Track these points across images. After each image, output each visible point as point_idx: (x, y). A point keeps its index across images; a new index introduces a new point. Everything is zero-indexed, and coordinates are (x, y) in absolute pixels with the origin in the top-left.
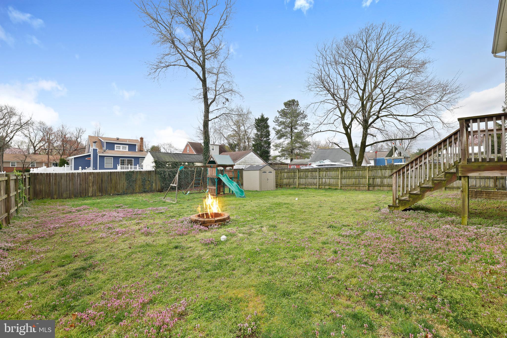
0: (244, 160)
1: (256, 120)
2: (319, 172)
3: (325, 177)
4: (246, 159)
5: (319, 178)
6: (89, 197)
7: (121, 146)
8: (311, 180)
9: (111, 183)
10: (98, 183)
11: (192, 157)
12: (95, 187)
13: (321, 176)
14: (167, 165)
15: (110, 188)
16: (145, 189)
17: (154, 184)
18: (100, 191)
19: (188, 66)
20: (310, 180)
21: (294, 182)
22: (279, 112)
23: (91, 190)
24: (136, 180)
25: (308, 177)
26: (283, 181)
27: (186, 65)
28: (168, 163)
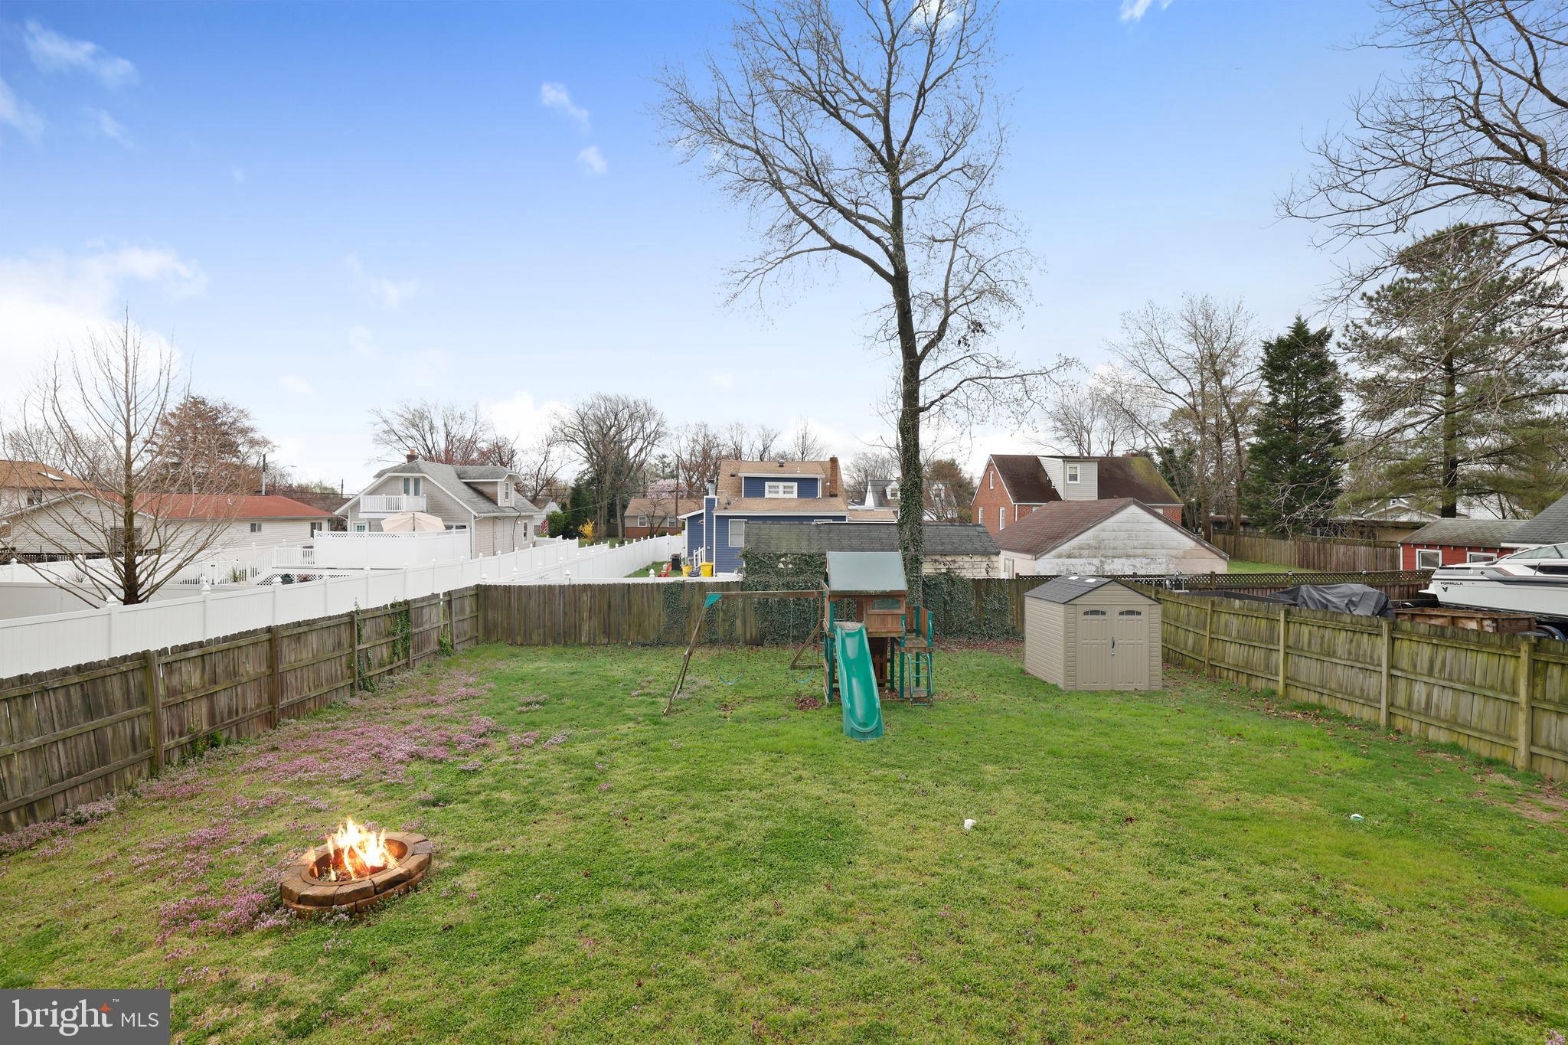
0: (1095, 538)
1: (1268, 347)
2: (1393, 640)
3: (1430, 673)
4: (1105, 535)
5: (1391, 676)
6: (581, 645)
7: (781, 484)
8: (1348, 672)
9: (630, 613)
10: (600, 610)
11: (875, 534)
12: (595, 622)
13: (1405, 663)
14: (781, 566)
15: (627, 628)
16: (714, 633)
17: (738, 623)
18: (604, 632)
19: (835, 246)
20: (1340, 674)
21: (1267, 666)
22: (1370, 299)
23: (585, 628)
24: (689, 608)
25: (1333, 654)
26: (1224, 650)
27: (829, 245)
28: (783, 559)
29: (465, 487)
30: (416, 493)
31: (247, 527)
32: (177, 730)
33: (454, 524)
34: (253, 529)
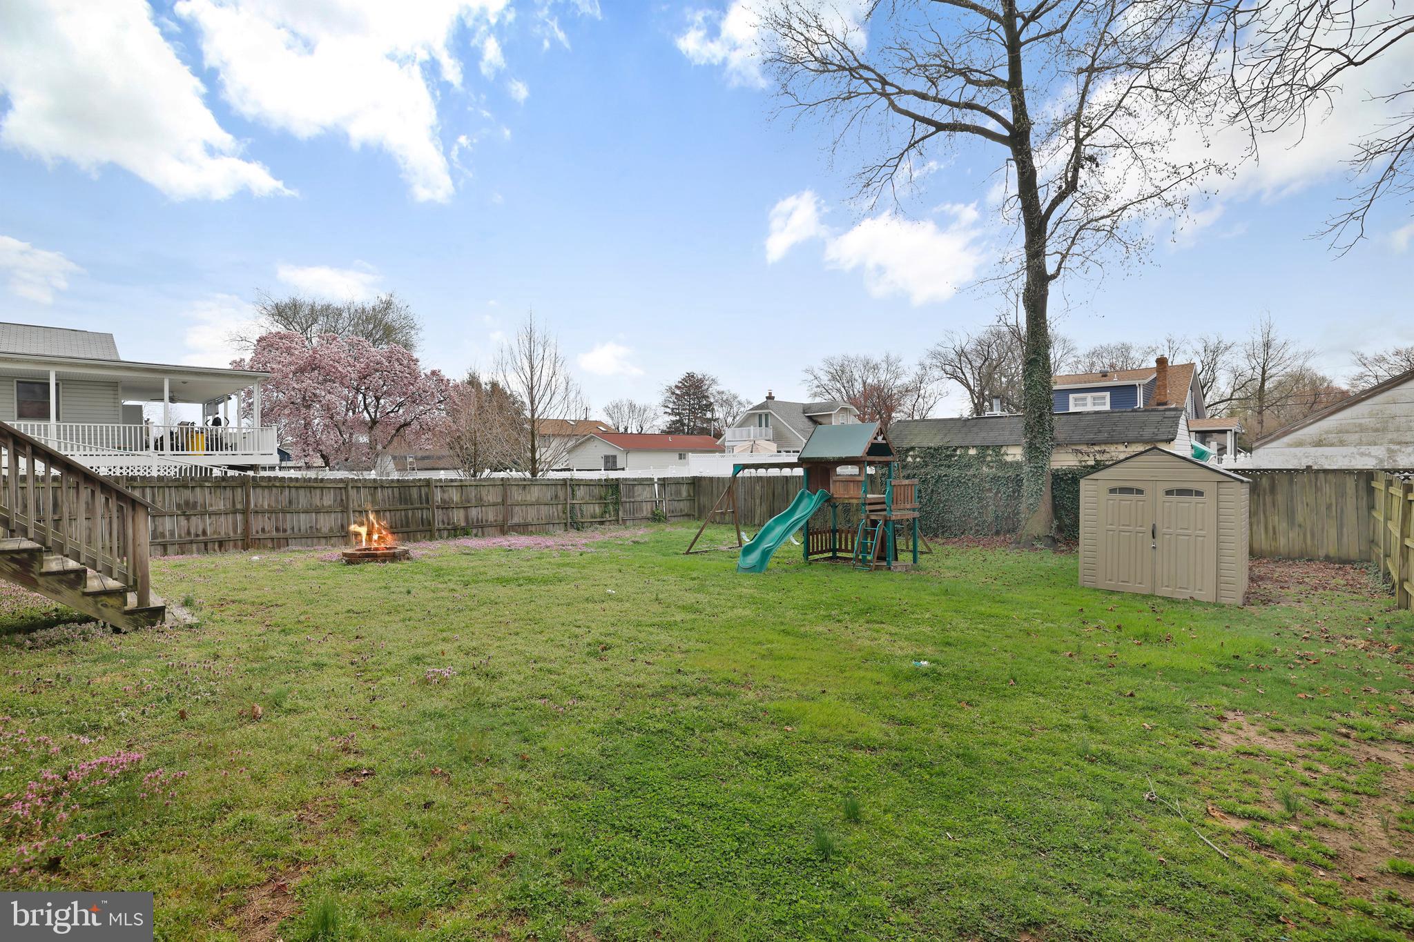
7: (1089, 396)
28: (911, 453)
29: (806, 420)
30: (767, 426)
31: (677, 456)
32: (446, 521)
33: (792, 450)
34: (680, 458)
